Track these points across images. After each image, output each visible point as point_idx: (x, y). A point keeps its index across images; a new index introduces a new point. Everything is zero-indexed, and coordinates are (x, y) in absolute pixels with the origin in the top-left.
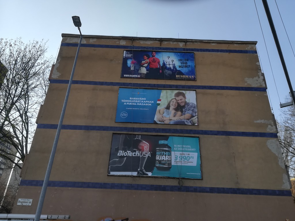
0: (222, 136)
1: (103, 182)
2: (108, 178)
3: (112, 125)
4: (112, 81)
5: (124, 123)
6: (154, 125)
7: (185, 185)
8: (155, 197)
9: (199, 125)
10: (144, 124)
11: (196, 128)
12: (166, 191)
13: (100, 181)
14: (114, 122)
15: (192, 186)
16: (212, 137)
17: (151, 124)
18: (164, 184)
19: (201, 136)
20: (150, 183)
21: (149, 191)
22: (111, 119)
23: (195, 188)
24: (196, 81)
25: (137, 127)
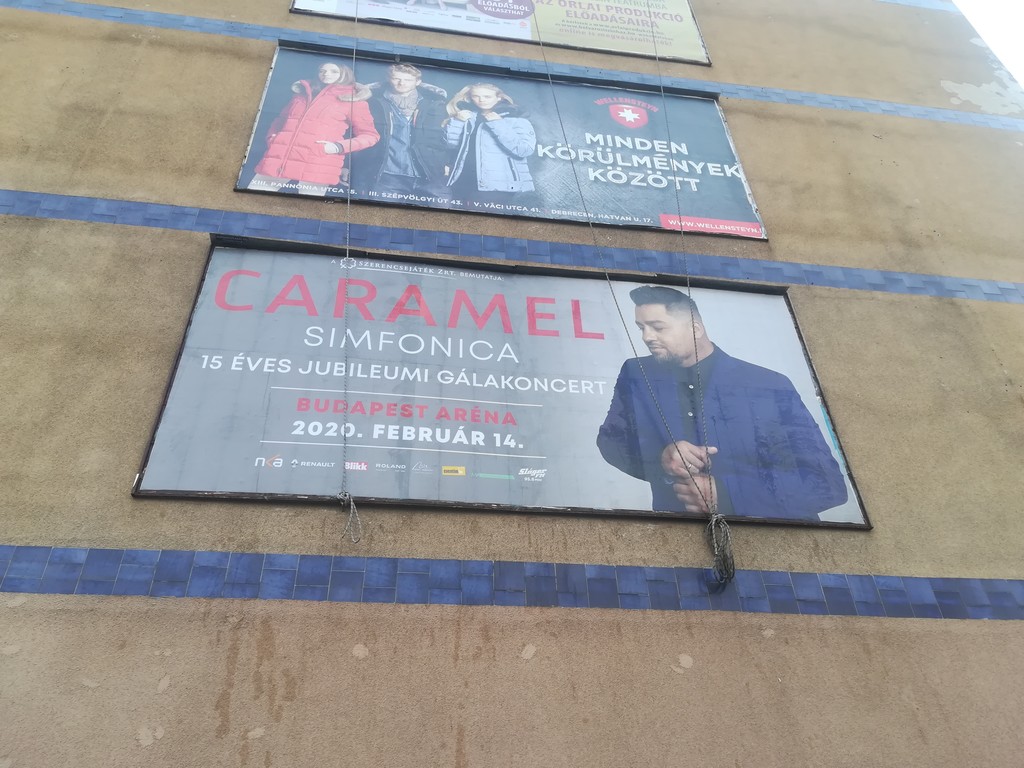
0: (915, 297)
1: (86, 545)
2: (137, 513)
3: (210, 204)
4: (234, 18)
5: (297, 201)
6: (496, 220)
7: (756, 563)
8: (535, 655)
9: (770, 241)
10: (432, 214)
11: (756, 253)
12: (621, 610)
13: (60, 536)
14: (228, 189)
15: (808, 569)
16: (858, 299)
17: (478, 218)
18: (599, 558)
19: (794, 290)
20: (492, 547)
21: (487, 607)
22: (211, 172)
23: (831, 584)
24: (709, 65)
25: (384, 225)
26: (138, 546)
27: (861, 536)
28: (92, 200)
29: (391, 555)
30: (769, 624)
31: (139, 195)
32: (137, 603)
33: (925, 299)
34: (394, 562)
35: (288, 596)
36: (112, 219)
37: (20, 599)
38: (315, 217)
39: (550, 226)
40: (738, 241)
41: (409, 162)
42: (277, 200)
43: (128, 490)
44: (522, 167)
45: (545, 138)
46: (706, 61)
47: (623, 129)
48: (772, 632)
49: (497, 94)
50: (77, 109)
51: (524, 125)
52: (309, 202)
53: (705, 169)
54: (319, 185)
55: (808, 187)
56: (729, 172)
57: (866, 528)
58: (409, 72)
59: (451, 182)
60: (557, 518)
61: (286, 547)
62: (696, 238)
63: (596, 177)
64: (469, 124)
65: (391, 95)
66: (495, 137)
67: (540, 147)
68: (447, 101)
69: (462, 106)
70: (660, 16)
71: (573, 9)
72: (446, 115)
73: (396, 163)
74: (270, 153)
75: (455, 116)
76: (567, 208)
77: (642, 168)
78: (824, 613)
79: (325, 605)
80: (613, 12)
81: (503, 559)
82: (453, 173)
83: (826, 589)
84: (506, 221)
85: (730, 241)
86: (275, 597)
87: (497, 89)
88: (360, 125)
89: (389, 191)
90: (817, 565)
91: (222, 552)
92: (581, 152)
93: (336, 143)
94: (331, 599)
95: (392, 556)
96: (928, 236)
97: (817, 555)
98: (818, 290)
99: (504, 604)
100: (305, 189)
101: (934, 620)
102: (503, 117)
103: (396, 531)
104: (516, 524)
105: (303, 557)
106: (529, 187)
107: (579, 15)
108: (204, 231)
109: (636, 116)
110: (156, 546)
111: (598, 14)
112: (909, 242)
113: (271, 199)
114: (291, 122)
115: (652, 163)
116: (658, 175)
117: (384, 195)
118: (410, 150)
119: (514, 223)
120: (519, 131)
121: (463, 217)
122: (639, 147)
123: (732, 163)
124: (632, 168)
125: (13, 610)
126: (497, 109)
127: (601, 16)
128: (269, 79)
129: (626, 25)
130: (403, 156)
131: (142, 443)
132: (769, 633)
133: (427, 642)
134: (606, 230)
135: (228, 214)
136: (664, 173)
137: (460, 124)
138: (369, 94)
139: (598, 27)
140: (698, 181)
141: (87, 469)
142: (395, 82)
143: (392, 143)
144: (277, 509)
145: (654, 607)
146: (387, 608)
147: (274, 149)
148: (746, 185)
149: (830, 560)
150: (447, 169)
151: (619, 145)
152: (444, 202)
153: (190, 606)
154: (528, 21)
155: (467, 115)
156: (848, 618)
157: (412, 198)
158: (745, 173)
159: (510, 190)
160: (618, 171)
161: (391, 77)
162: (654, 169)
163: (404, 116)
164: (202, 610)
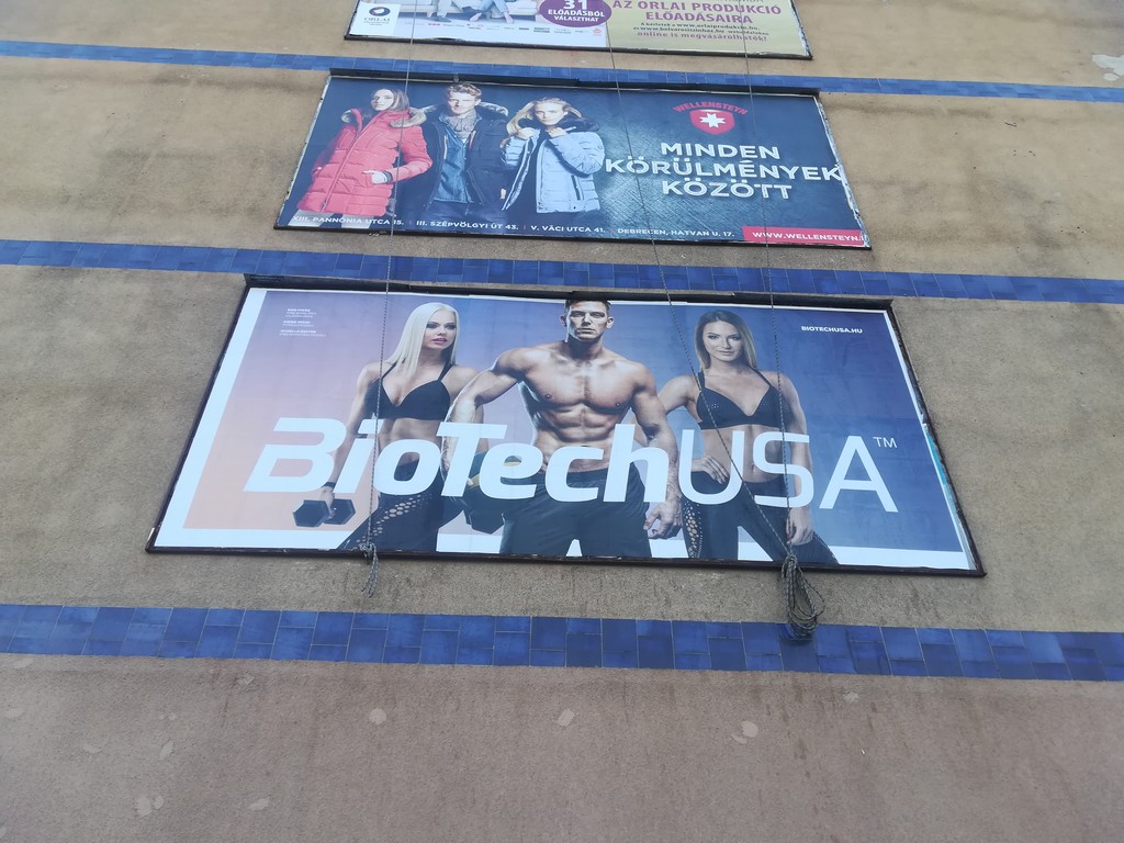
0: (1051, 305)
1: (96, 604)
2: (151, 570)
3: (249, 244)
4: (286, 51)
5: (339, 235)
6: (556, 244)
7: (840, 617)
8: (573, 721)
9: (874, 250)
10: (484, 241)
11: (857, 264)
12: (675, 671)
13: (72, 594)
14: (268, 227)
15: (903, 623)
16: (980, 310)
17: (535, 242)
18: (653, 613)
19: (901, 303)
20: (530, 602)
21: (522, 668)
22: (252, 210)
23: (932, 640)
24: (809, 58)
25: (431, 256)
26: (150, 604)
27: (972, 584)
28: (128, 247)
29: (417, 611)
30: (852, 687)
31: (176, 239)
32: (143, 665)
33: (1064, 306)
34: (420, 618)
35: (302, 657)
36: (146, 265)
37: (25, 661)
38: (358, 251)
39: (616, 246)
40: (835, 251)
41: (462, 188)
42: (319, 235)
43: (143, 545)
44: (587, 185)
45: (614, 151)
46: (805, 54)
47: (706, 136)
48: (856, 696)
49: (564, 109)
50: (119, 156)
51: (592, 139)
52: (352, 236)
53: (799, 174)
54: (364, 217)
55: (924, 186)
56: (827, 175)
57: (978, 573)
58: (468, 92)
59: (506, 206)
60: (606, 568)
61: (304, 603)
62: (785, 250)
63: (670, 191)
64: (531, 143)
65: (447, 118)
66: (558, 154)
67: (609, 161)
68: (507, 120)
69: (524, 123)
70: (755, 9)
71: (654, 10)
72: (507, 135)
73: (449, 189)
74: (315, 187)
75: (516, 135)
76: (635, 226)
77: (724, 176)
78: (923, 675)
79: (342, 665)
80: (700, 9)
81: (542, 615)
82: (510, 196)
83: (926, 646)
84: (566, 243)
85: (825, 251)
86: (289, 658)
87: (564, 103)
88: (412, 151)
89: (438, 219)
90: (915, 618)
91: (235, 610)
92: (655, 164)
93: (384, 172)
94: (349, 660)
95: (418, 613)
96: (1070, 234)
97: (916, 606)
98: (931, 302)
99: (541, 664)
100: (348, 222)
101: (1060, 682)
102: (569, 132)
103: (424, 585)
104: (559, 576)
105: (322, 614)
106: (596, 205)
107: (661, 16)
108: (240, 272)
109: (721, 121)
110: (169, 603)
111: (682, 13)
112: (1045, 241)
113: (313, 234)
114: (339, 153)
115: (737, 170)
116: (744, 183)
117: (433, 224)
118: (464, 174)
119: (575, 245)
120: (586, 147)
121: (519, 242)
122: (722, 154)
123: (831, 164)
124: (714, 178)
125: (20, 672)
126: (562, 124)
127: (686, 15)
128: (318, 110)
129: (714, 23)
130: (457, 182)
131: (160, 496)
132: (852, 697)
133: (453, 706)
134: (680, 247)
135: (267, 254)
136: (751, 181)
137: (521, 143)
138: (424, 118)
139: (683, 27)
140: (790, 187)
141: (103, 524)
142: (452, 104)
143: (446, 168)
144: (298, 563)
145: (715, 668)
146: (410, 669)
147: (319, 182)
148: (847, 189)
149: (932, 612)
150: (503, 192)
151: (699, 154)
152: (498, 227)
153: (200, 666)
154: (602, 27)
155: (530, 133)
156: (952, 680)
157: (463, 224)
158: (847, 176)
159: (573, 210)
160: (697, 182)
161: (448, 98)
162: (738, 178)
163: (459, 139)
164: (212, 671)
